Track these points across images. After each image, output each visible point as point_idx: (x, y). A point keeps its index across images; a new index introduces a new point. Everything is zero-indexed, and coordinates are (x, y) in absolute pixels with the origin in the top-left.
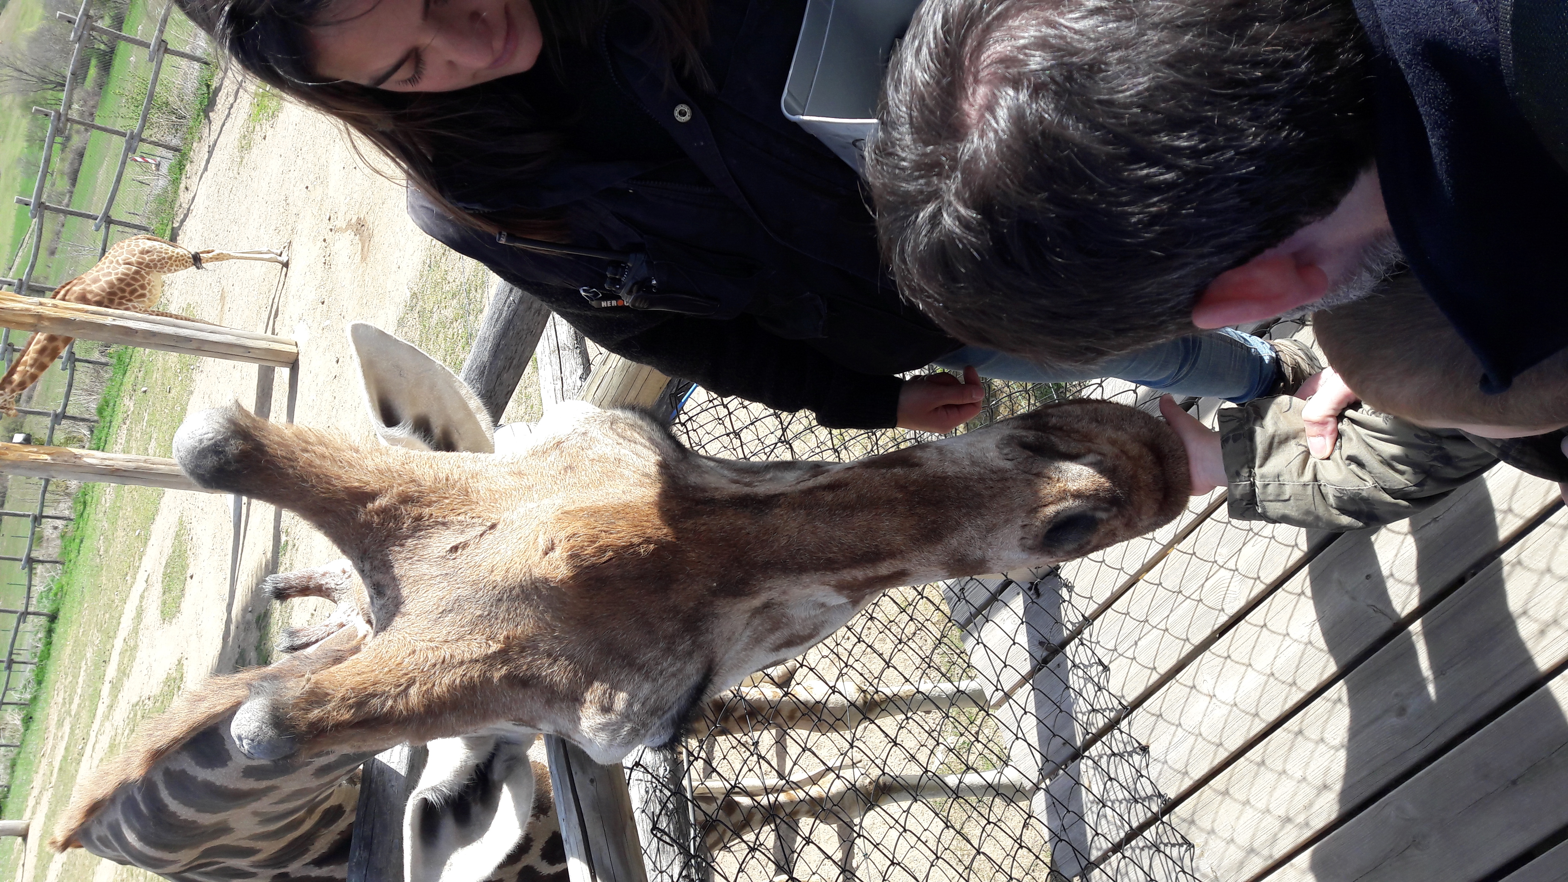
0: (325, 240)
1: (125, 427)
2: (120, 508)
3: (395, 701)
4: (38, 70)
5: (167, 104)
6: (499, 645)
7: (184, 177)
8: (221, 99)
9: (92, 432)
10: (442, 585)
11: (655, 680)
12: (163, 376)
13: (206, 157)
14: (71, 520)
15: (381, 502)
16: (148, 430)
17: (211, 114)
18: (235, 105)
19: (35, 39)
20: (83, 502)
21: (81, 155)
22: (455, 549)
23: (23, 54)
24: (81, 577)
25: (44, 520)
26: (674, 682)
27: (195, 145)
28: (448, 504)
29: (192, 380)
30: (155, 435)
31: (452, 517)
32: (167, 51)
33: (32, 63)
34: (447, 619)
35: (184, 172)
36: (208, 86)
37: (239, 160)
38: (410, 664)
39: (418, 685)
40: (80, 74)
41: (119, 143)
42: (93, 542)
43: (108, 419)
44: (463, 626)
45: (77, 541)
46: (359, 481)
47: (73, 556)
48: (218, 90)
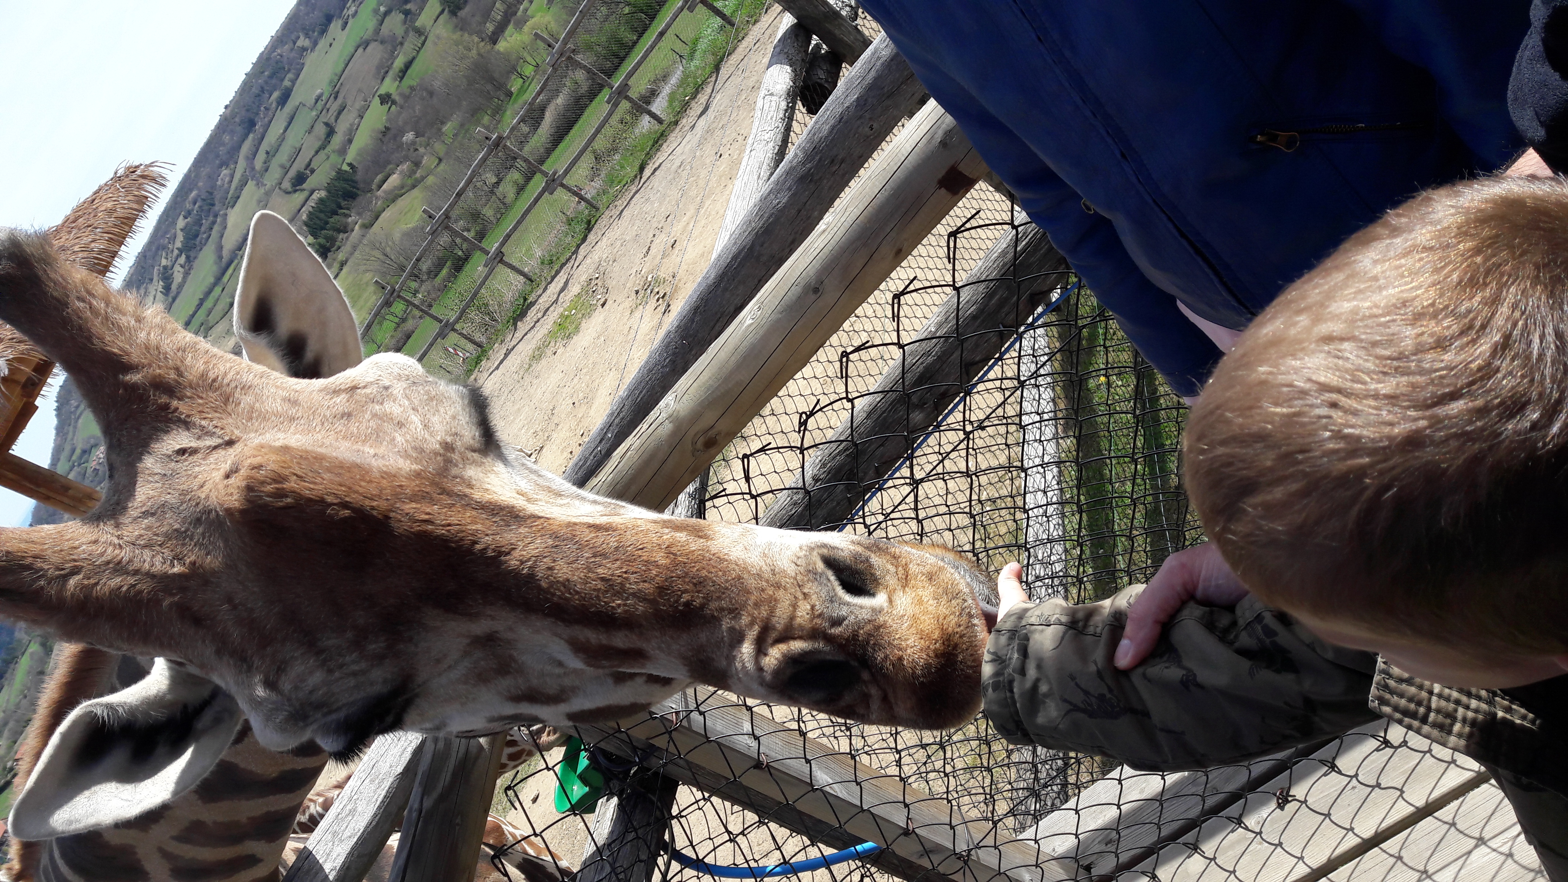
0: (571, 453)
3: (49, 583)
4: (401, 258)
5: (486, 305)
6: (182, 569)
7: (477, 370)
8: (532, 315)
10: (157, 485)
11: (330, 671)
13: (502, 357)
15: (134, 378)
17: (519, 323)
18: (541, 321)
19: (407, 234)
21: (409, 337)
22: (182, 452)
23: (394, 243)
26: (352, 682)
27: (496, 345)
28: (199, 404)
31: (196, 419)
32: (501, 261)
33: (398, 252)
34: (146, 521)
35: (478, 366)
36: (525, 299)
37: (527, 366)
38: (84, 552)
39: (81, 576)
40: (433, 273)
41: (436, 327)
44: (157, 535)
46: (121, 349)
48: (532, 304)
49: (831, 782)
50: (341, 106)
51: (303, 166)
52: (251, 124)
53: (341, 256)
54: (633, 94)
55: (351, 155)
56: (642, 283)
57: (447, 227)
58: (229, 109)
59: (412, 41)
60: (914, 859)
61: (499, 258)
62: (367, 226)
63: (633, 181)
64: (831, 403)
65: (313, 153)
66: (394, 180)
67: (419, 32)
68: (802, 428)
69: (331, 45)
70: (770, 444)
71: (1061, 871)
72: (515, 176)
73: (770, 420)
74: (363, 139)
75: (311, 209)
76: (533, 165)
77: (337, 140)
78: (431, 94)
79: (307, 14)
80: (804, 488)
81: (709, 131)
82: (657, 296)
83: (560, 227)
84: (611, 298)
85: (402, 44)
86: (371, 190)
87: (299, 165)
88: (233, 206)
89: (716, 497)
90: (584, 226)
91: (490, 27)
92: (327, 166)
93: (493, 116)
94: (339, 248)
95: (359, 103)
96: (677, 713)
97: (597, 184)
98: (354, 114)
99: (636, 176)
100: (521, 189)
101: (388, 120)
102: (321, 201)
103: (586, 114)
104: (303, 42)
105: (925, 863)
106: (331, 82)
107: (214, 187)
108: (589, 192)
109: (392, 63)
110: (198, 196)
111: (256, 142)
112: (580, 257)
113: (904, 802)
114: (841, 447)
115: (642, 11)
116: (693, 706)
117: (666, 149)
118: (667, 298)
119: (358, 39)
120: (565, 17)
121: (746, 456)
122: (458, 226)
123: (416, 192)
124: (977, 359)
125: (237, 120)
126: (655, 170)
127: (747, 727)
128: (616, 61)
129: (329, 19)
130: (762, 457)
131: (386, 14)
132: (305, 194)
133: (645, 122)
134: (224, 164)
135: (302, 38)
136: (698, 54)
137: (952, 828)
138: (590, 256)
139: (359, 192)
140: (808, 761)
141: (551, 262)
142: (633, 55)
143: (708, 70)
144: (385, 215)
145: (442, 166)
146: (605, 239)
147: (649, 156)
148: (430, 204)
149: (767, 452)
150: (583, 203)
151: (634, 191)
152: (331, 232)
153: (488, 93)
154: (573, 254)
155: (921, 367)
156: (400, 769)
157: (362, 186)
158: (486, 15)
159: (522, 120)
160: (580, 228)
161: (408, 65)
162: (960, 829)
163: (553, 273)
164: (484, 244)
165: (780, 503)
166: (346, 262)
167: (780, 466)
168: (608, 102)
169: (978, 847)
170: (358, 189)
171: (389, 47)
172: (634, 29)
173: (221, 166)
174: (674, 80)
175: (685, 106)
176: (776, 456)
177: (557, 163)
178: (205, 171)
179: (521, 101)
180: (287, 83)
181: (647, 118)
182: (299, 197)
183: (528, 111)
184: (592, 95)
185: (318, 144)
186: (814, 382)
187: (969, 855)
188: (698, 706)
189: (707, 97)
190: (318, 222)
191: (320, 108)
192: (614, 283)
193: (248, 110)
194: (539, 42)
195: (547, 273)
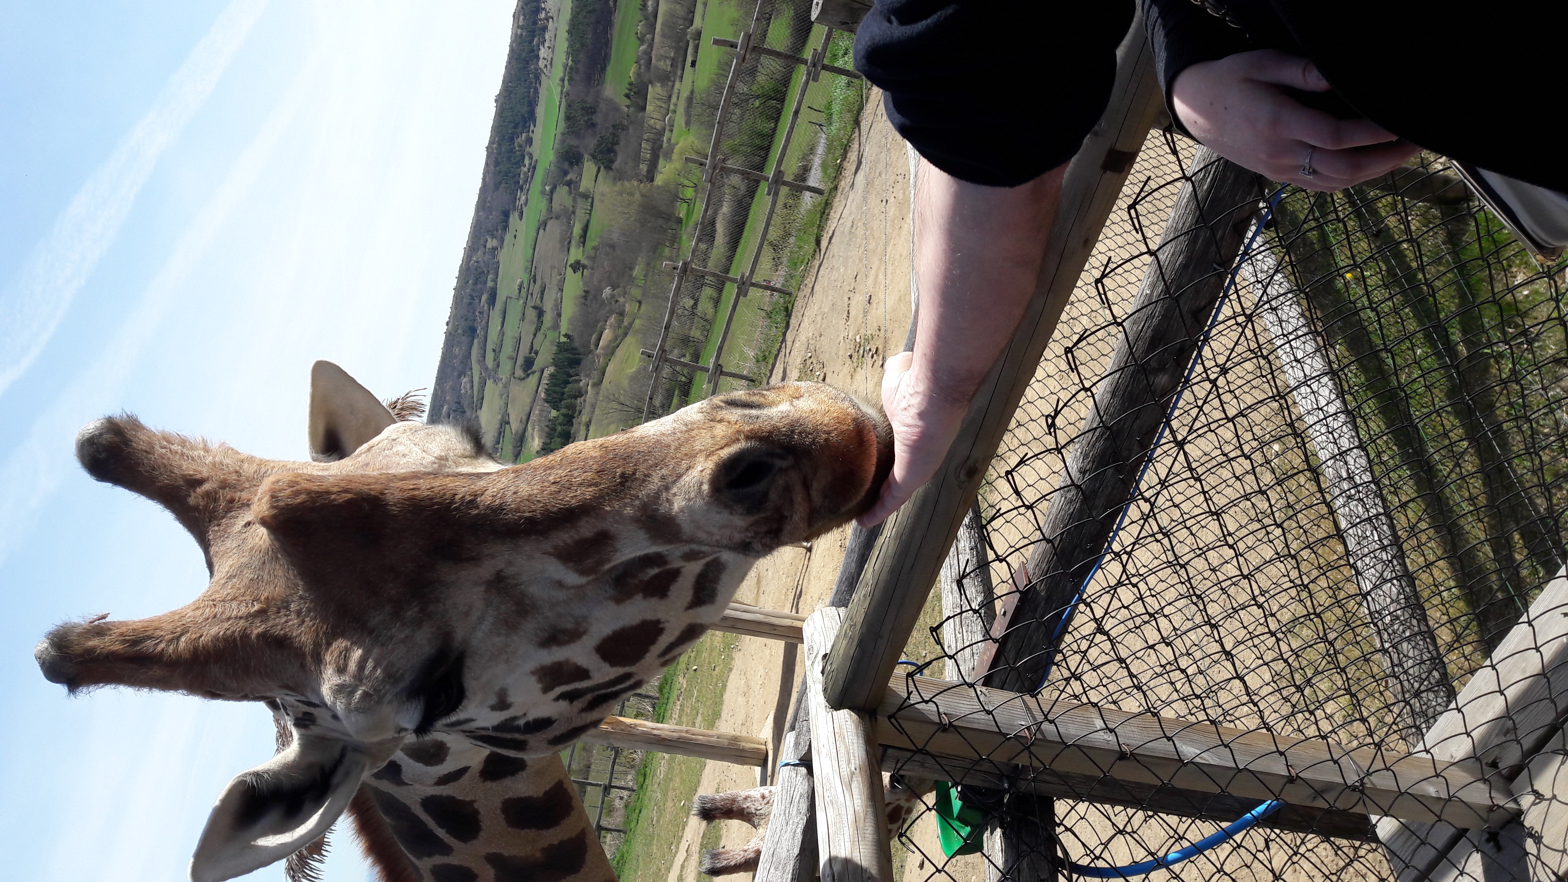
1: (678, 703)
2: (671, 779)
3: (167, 645)
4: (635, 402)
6: (261, 605)
9: (654, 708)
12: (710, 655)
14: (634, 791)
16: (697, 705)
19: (634, 378)
20: (643, 774)
22: (248, 524)
23: (625, 391)
24: (638, 847)
25: (613, 790)
29: (733, 659)
30: (701, 711)
32: (722, 373)
33: (631, 398)
39: (190, 633)
40: (666, 405)
42: (650, 812)
43: (666, 696)
44: (239, 589)
45: (637, 811)
46: (195, 471)
47: (633, 825)
49: (1199, 752)
50: (541, 287)
51: (528, 351)
52: (472, 331)
53: (584, 418)
54: (789, 178)
55: (564, 327)
56: (853, 347)
57: (667, 360)
58: (450, 324)
59: (582, 206)
60: (1308, 803)
61: (719, 370)
62: (598, 384)
63: (813, 256)
64: (1074, 396)
65: (532, 337)
66: (607, 335)
67: (586, 196)
68: (1052, 430)
69: (515, 237)
70: (1027, 454)
71: (1464, 774)
72: (708, 292)
73: (1020, 432)
74: (569, 309)
75: (546, 387)
76: (721, 277)
77: (548, 318)
78: (613, 247)
79: (487, 218)
80: (1073, 483)
81: (869, 183)
82: (871, 354)
83: (762, 323)
84: (828, 370)
85: (574, 212)
86: (591, 352)
87: (524, 351)
88: (481, 408)
89: (993, 518)
90: (783, 314)
91: (644, 168)
92: (547, 343)
93: (671, 246)
94: (580, 412)
95: (556, 278)
96: (1028, 728)
97: (782, 272)
98: (556, 289)
99: (815, 251)
100: (717, 302)
101: (585, 284)
102: (552, 376)
103: (752, 212)
104: (492, 243)
105: (1321, 804)
106: (526, 269)
107: (459, 396)
108: (778, 282)
109: (572, 233)
110: (450, 409)
111: (482, 345)
112: (789, 343)
113: (1278, 751)
114: (1097, 434)
115: (771, 98)
116: (1040, 717)
117: (834, 215)
118: (880, 351)
119: (536, 222)
120: (704, 132)
121: (1008, 473)
122: (674, 355)
123: (629, 339)
124: (1203, 304)
125: (459, 331)
126: (831, 238)
127: (1099, 723)
128: (762, 153)
129: (506, 215)
130: (1023, 469)
131: (552, 191)
132: (537, 375)
133: (808, 198)
134: (462, 374)
135: (489, 240)
136: (835, 117)
137: (1336, 762)
138: (797, 339)
139: (582, 357)
140: (1170, 739)
141: (765, 358)
142: (776, 140)
143: (849, 128)
144: (609, 369)
145: (643, 307)
146: (805, 319)
147: (821, 228)
148: (644, 345)
149: (1027, 463)
150: (775, 293)
151: (817, 266)
152: (569, 401)
153: (661, 227)
154: (782, 343)
155: (1150, 331)
156: (796, 851)
157: (581, 350)
158: (637, 159)
159: (699, 240)
160: (780, 318)
161: (585, 229)
162: (1344, 761)
163: (770, 367)
164: (701, 363)
165: (1056, 505)
166: (590, 421)
167: (1044, 472)
168: (769, 194)
169: (1368, 774)
170: (579, 354)
171: (565, 220)
172: (769, 118)
173: (459, 377)
174: (820, 150)
175: (839, 169)
176: (1038, 464)
177: (741, 267)
178: (448, 386)
179: (691, 223)
180: (490, 284)
181: (807, 194)
182: (533, 380)
183: (702, 230)
184: (752, 192)
185: (533, 328)
186: (1050, 382)
187: (1362, 784)
188: (1046, 716)
189: (857, 153)
190: (555, 396)
191: (525, 296)
192: (827, 356)
193: (466, 320)
194: (690, 164)
195: (765, 370)
